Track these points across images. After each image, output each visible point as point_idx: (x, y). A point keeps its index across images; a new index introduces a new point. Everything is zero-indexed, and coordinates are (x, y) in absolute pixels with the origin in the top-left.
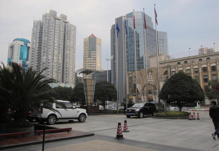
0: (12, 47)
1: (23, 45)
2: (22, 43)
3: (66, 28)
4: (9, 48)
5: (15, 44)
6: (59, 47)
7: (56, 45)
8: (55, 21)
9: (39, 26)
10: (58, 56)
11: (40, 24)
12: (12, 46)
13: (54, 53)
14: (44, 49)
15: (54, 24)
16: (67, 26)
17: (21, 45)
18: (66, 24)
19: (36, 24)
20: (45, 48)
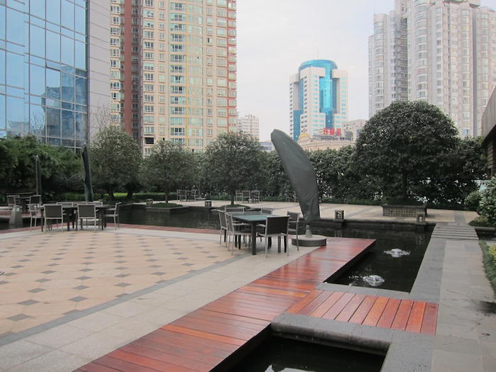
0: (299, 84)
1: (324, 75)
2: (322, 71)
3: (478, 24)
4: (292, 86)
5: (306, 77)
6: (464, 84)
7: (455, 78)
8: (448, 9)
9: (393, 30)
10: (460, 109)
11: (393, 23)
12: (298, 81)
13: (452, 101)
14: (421, 93)
15: (446, 19)
16: (478, 16)
17: (320, 77)
18: (477, 10)
19: (380, 24)
20: (422, 91)
